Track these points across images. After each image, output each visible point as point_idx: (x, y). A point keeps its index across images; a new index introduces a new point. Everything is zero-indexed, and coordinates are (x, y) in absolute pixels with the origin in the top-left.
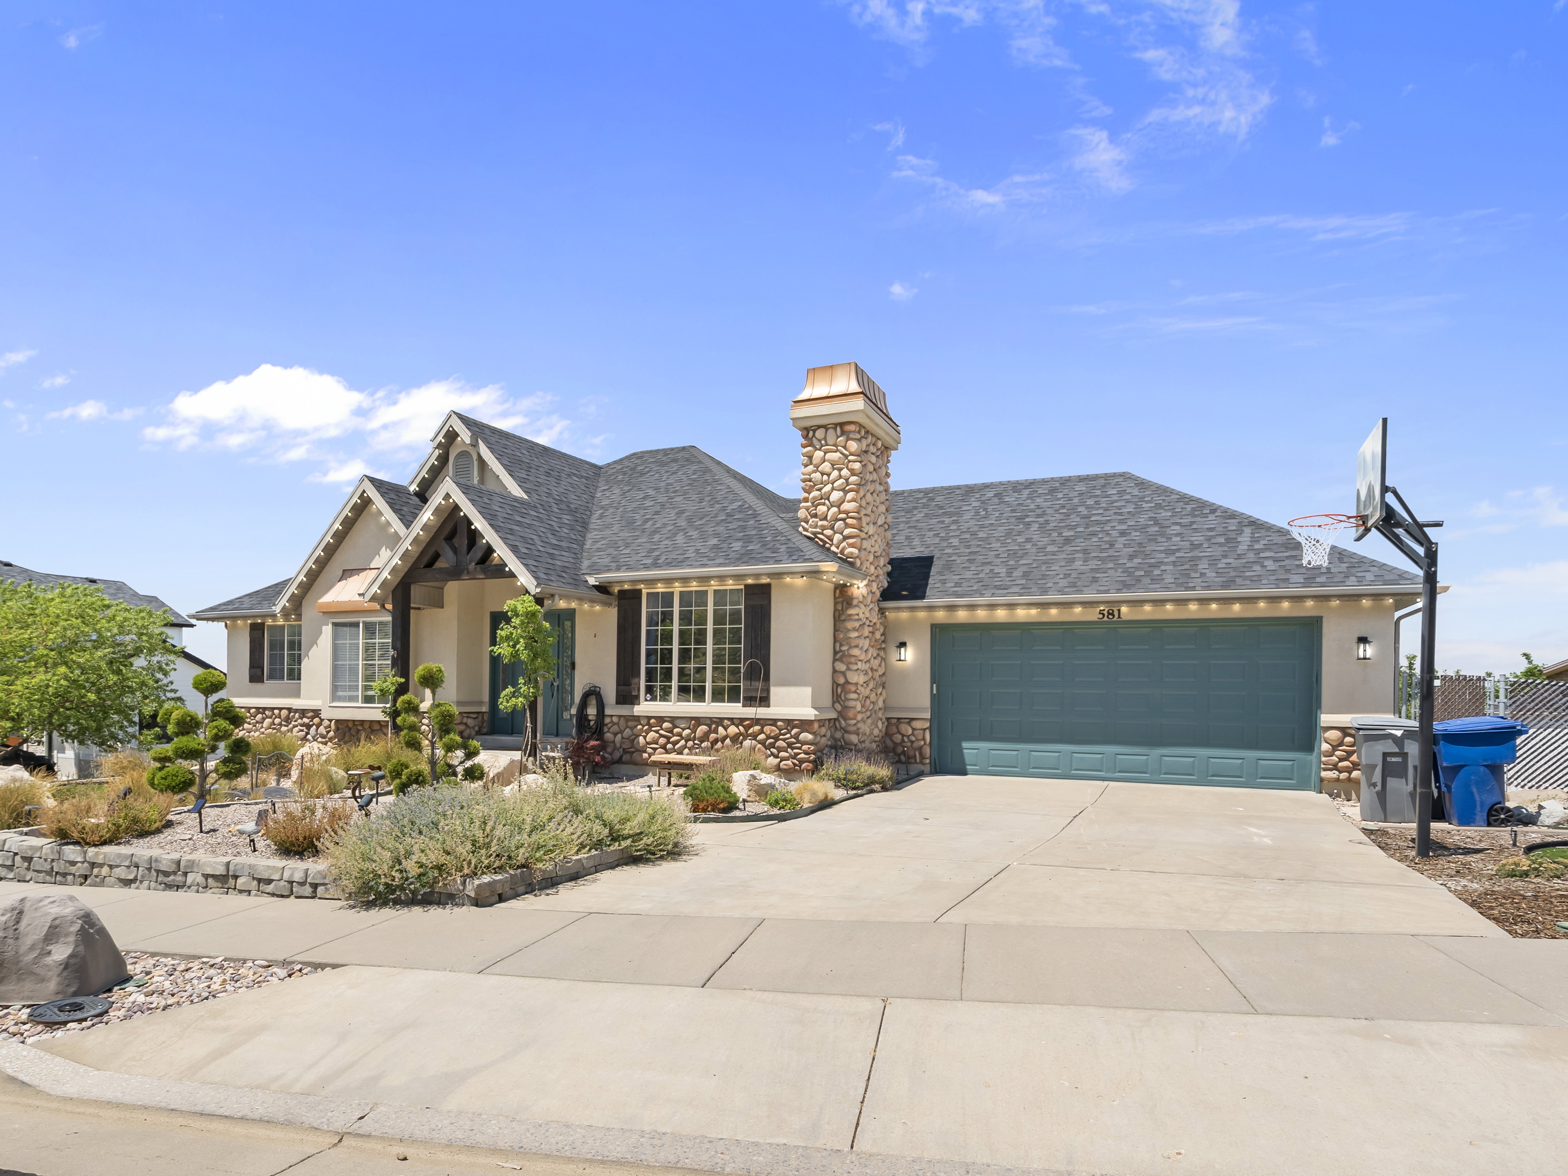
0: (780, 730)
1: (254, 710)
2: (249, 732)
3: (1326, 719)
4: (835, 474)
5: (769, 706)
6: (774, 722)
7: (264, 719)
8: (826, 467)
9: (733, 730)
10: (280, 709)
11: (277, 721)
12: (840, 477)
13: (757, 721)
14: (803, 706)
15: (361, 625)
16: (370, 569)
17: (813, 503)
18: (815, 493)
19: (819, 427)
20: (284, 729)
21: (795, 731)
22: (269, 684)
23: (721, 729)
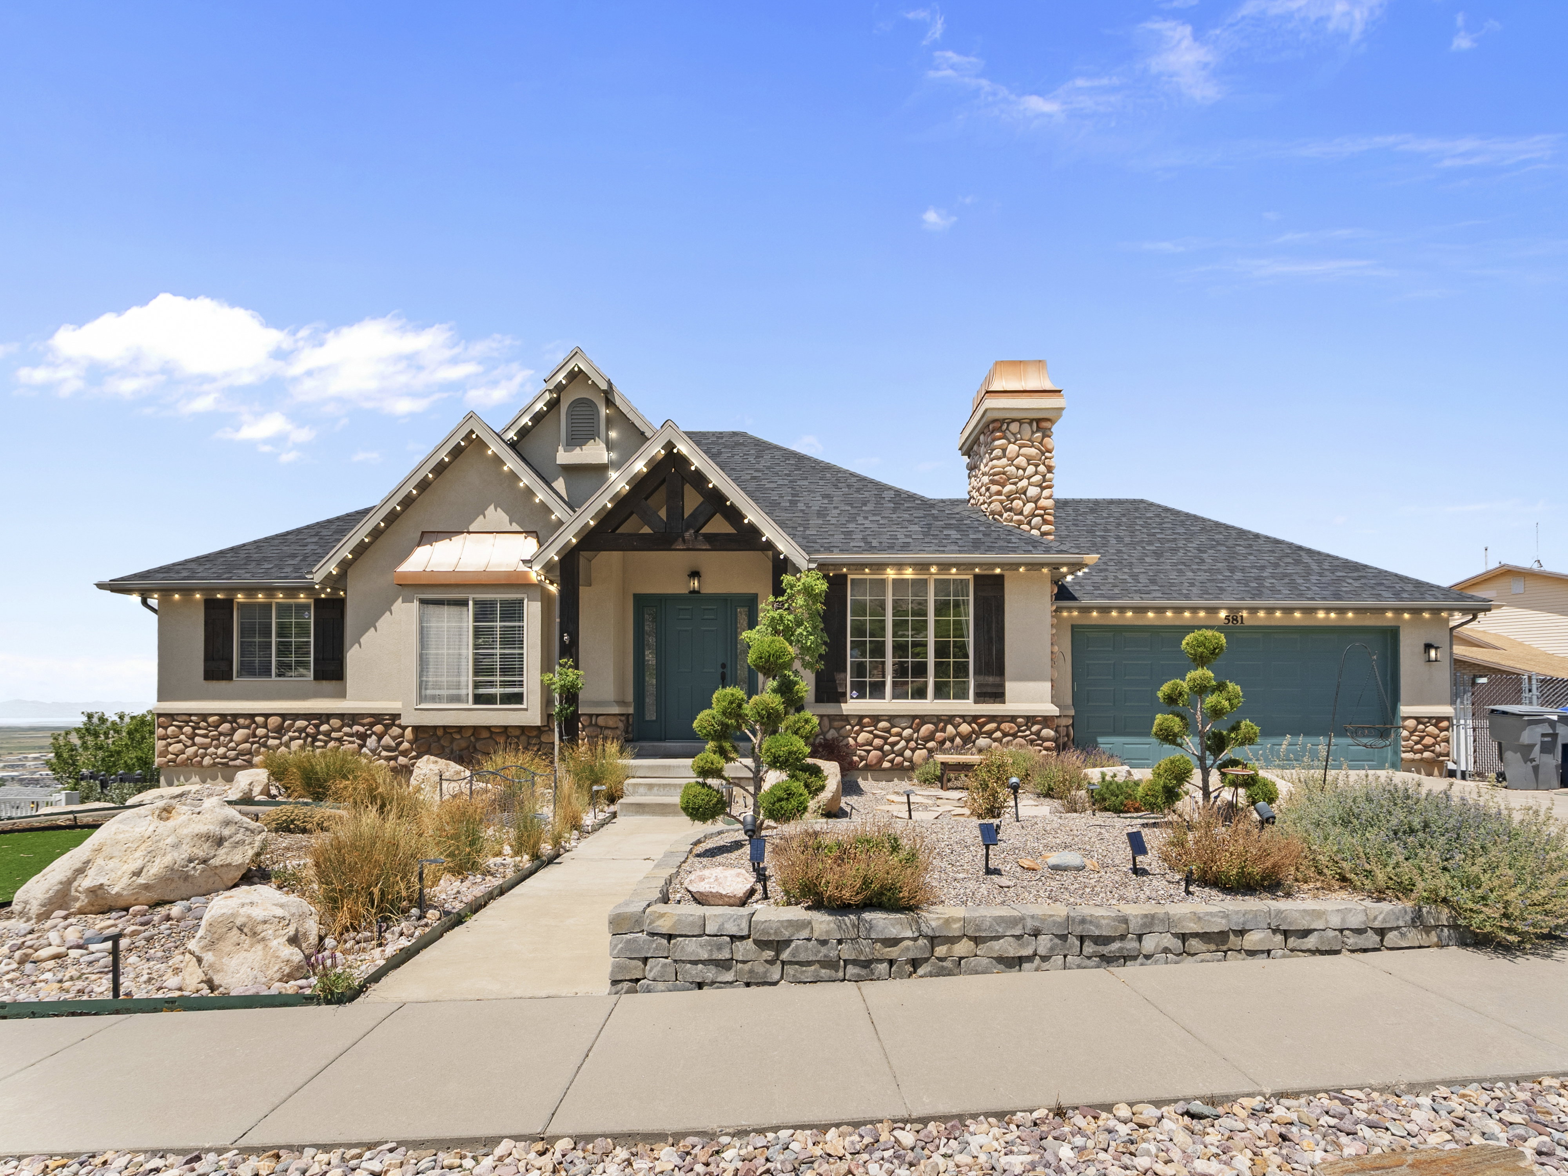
0: (1019, 727)
1: (216, 718)
2: (206, 749)
3: (1405, 710)
4: (1031, 469)
5: (1004, 703)
6: (1013, 719)
7: (234, 730)
8: (1021, 461)
9: (965, 728)
10: (267, 716)
11: (261, 731)
12: (1036, 473)
13: (992, 718)
14: (1042, 702)
15: (471, 603)
16: (469, 532)
17: (1008, 497)
18: (1009, 488)
19: (1014, 420)
20: (271, 742)
21: (1035, 728)
22: (239, 682)
23: (950, 728)
